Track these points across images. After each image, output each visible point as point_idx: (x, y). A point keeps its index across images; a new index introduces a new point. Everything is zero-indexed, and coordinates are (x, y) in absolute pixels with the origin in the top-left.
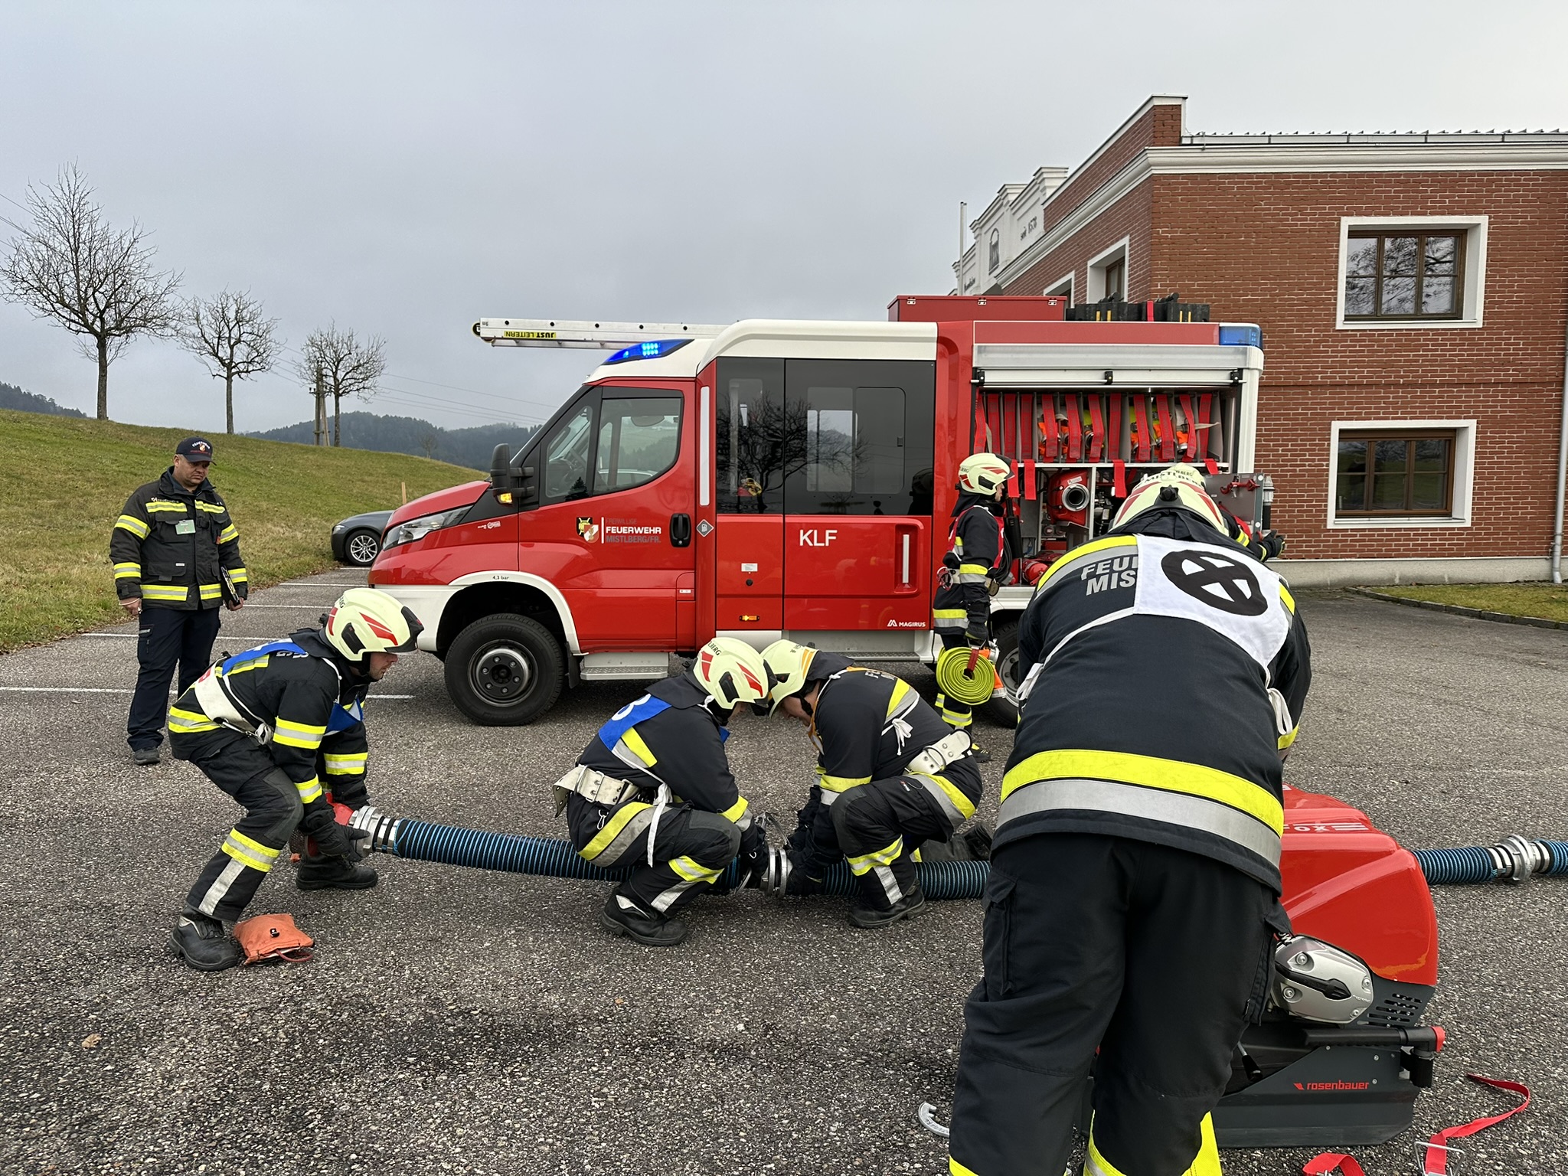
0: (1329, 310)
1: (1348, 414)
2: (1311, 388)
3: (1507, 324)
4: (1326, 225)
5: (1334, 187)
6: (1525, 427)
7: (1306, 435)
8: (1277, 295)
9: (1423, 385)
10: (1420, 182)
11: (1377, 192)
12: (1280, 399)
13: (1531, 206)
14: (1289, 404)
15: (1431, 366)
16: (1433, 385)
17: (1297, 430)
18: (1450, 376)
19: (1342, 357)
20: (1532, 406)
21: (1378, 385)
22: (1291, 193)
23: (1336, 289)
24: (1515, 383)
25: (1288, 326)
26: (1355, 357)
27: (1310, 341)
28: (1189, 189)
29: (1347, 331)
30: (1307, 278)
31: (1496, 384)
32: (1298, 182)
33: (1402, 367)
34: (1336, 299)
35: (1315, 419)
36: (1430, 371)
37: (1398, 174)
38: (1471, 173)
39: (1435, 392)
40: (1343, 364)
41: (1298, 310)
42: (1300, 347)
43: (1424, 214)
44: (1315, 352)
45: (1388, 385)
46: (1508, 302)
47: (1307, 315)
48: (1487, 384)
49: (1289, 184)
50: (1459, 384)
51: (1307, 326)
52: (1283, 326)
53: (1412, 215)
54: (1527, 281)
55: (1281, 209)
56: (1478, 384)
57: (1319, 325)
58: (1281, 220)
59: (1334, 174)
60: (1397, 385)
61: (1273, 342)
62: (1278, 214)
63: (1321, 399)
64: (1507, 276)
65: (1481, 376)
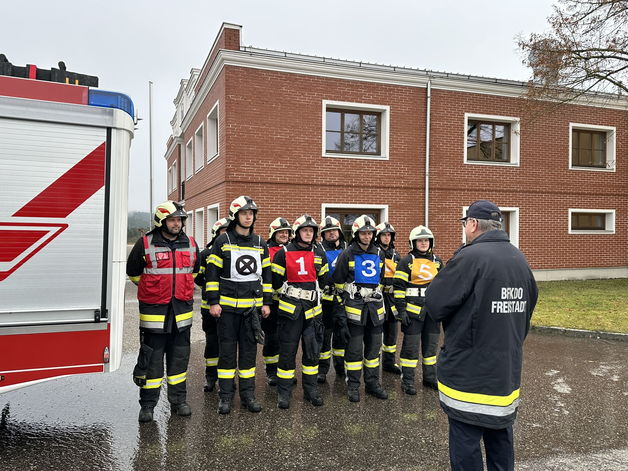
0: (318, 146)
1: (329, 200)
2: (311, 186)
3: (400, 159)
4: (315, 103)
5: (318, 84)
6: (410, 209)
7: (309, 210)
8: (293, 137)
9: (364, 187)
10: (359, 86)
11: (339, 89)
12: (296, 191)
13: (408, 103)
14: (301, 194)
15: (367, 178)
16: (368, 187)
17: (305, 207)
18: (376, 183)
19: (325, 171)
20: (412, 199)
21: (343, 186)
22: (298, 85)
23: (321, 136)
24: (404, 188)
25: (299, 153)
26: (331, 171)
27: (310, 162)
28: (245, 76)
29: (328, 157)
30: (307, 129)
31: (396, 188)
32: (301, 79)
33: (354, 177)
34: (321, 141)
35: (314, 202)
36: (367, 180)
37: (348, 81)
38: (381, 85)
39: (369, 191)
40: (326, 175)
41: (303, 145)
42: (305, 164)
43: (361, 102)
44: (312, 167)
45: (347, 186)
46: (400, 149)
47: (308, 148)
48: (392, 188)
49: (296, 79)
50: (380, 187)
51: (308, 154)
52: (296, 153)
53: (355, 102)
54: (408, 139)
55: (293, 92)
56: (389, 188)
57: (314, 154)
58: (293, 98)
59: (318, 77)
60: (352, 186)
61: (291, 161)
62: (292, 95)
63: (316, 192)
64: (399, 136)
65: (389, 183)
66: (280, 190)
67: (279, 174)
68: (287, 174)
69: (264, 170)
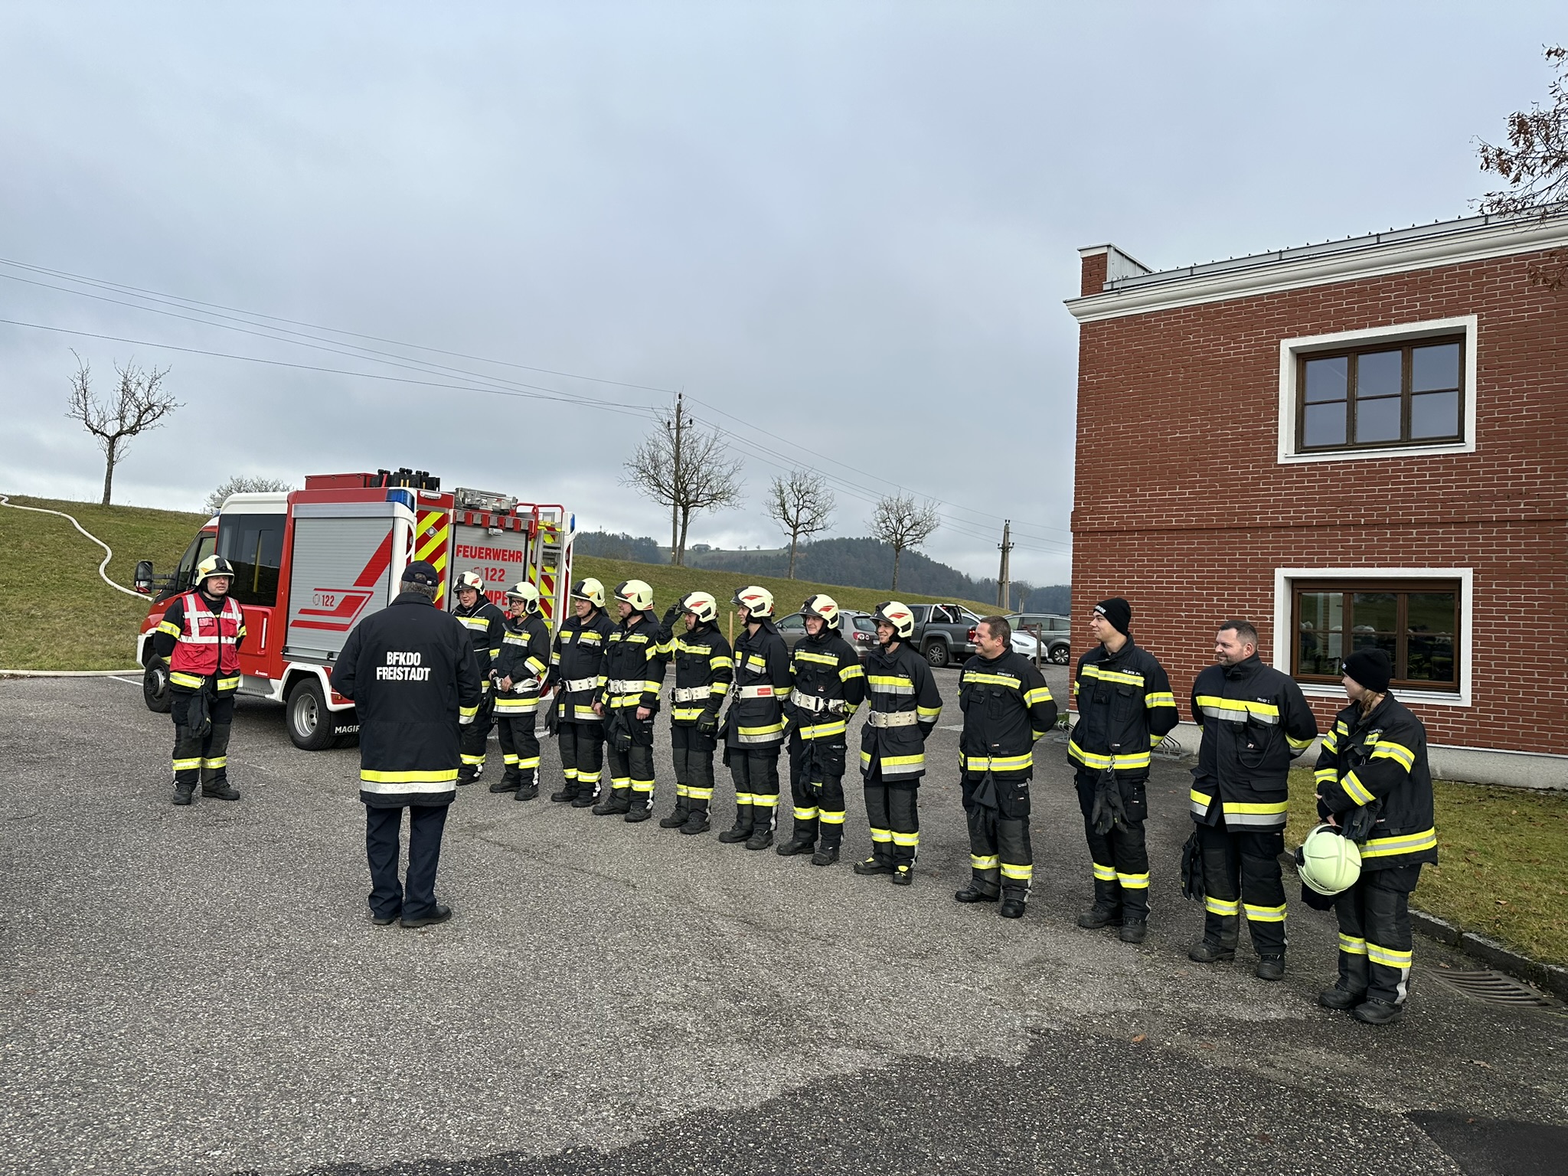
0: (1270, 443)
1: (1295, 559)
2: (1248, 530)
4: (1264, 351)
5: (1271, 309)
7: (1245, 583)
8: (1209, 431)
9: (1394, 525)
10: (1380, 288)
11: (1324, 307)
12: (1214, 543)
14: (1225, 549)
15: (1405, 502)
16: (1408, 524)
17: (1234, 577)
18: (1429, 514)
19: (1286, 495)
21: (1333, 526)
22: (1222, 322)
23: (1277, 419)
24: (1530, 521)
25: (1221, 463)
26: (1303, 494)
27: (1248, 479)
28: (1114, 333)
29: (1293, 464)
30: (1241, 411)
31: (1501, 522)
32: (1230, 309)
33: (1363, 504)
34: (1276, 431)
35: (1256, 566)
36: (1401, 508)
37: (1352, 283)
38: (1452, 267)
39: (1412, 533)
40: (1288, 503)
41: (1232, 445)
42: (1236, 485)
43: (1388, 323)
44: (1253, 490)
45: (1345, 526)
46: (1514, 418)
47: (1243, 450)
48: (1487, 522)
49: (1219, 313)
50: (1443, 524)
51: (1242, 462)
52: (1216, 463)
53: (1370, 327)
54: (1543, 389)
55: (1212, 340)
56: (1474, 523)
57: (1259, 461)
58: (1212, 352)
59: (1271, 295)
60: (1357, 525)
61: (1205, 481)
62: (1209, 346)
63: (1262, 542)
64: (1511, 385)
65: (1477, 512)
66: (1178, 544)
67: (1177, 510)
68: (1192, 510)
69: (1145, 506)
